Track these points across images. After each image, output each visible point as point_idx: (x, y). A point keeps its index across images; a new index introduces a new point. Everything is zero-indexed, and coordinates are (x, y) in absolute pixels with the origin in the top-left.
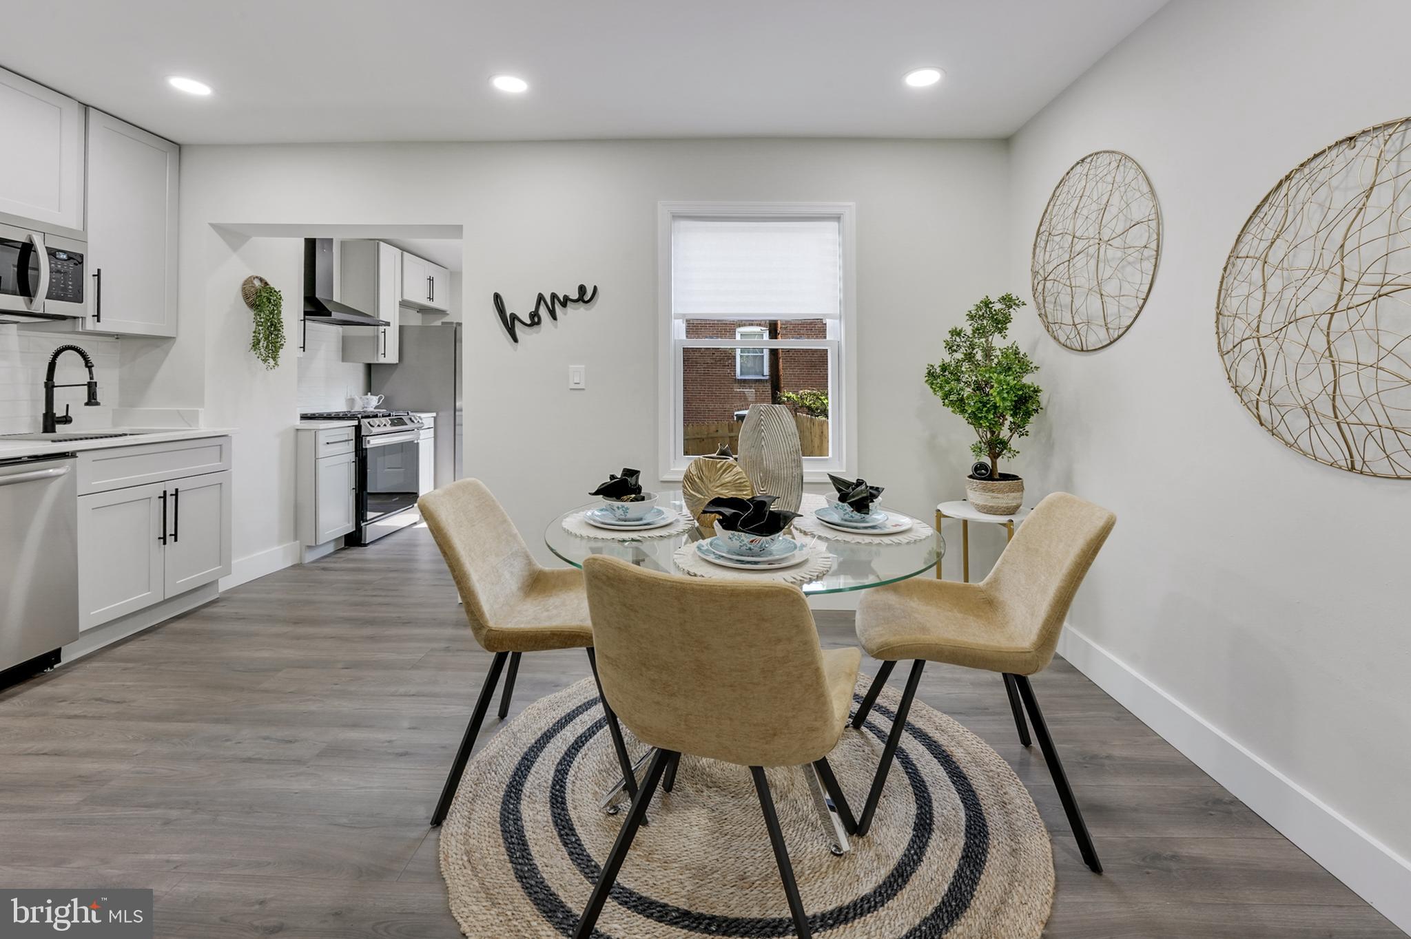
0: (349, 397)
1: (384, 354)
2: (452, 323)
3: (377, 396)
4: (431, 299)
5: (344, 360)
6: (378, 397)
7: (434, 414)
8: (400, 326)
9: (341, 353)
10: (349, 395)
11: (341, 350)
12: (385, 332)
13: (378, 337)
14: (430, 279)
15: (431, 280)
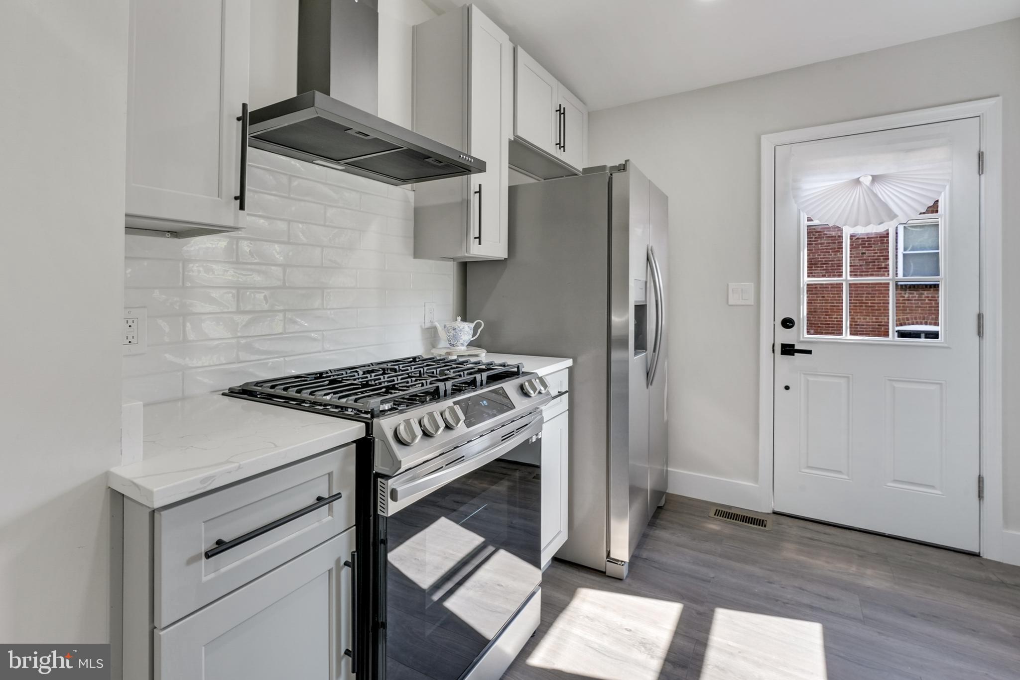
0: (428, 325)
1: (479, 238)
2: (603, 168)
3: (473, 322)
4: (561, 146)
5: (417, 254)
6: (472, 325)
7: (569, 362)
8: (509, 187)
9: (412, 241)
10: (427, 321)
11: (412, 235)
12: (480, 192)
13: (468, 202)
14: (560, 110)
15: (561, 112)
